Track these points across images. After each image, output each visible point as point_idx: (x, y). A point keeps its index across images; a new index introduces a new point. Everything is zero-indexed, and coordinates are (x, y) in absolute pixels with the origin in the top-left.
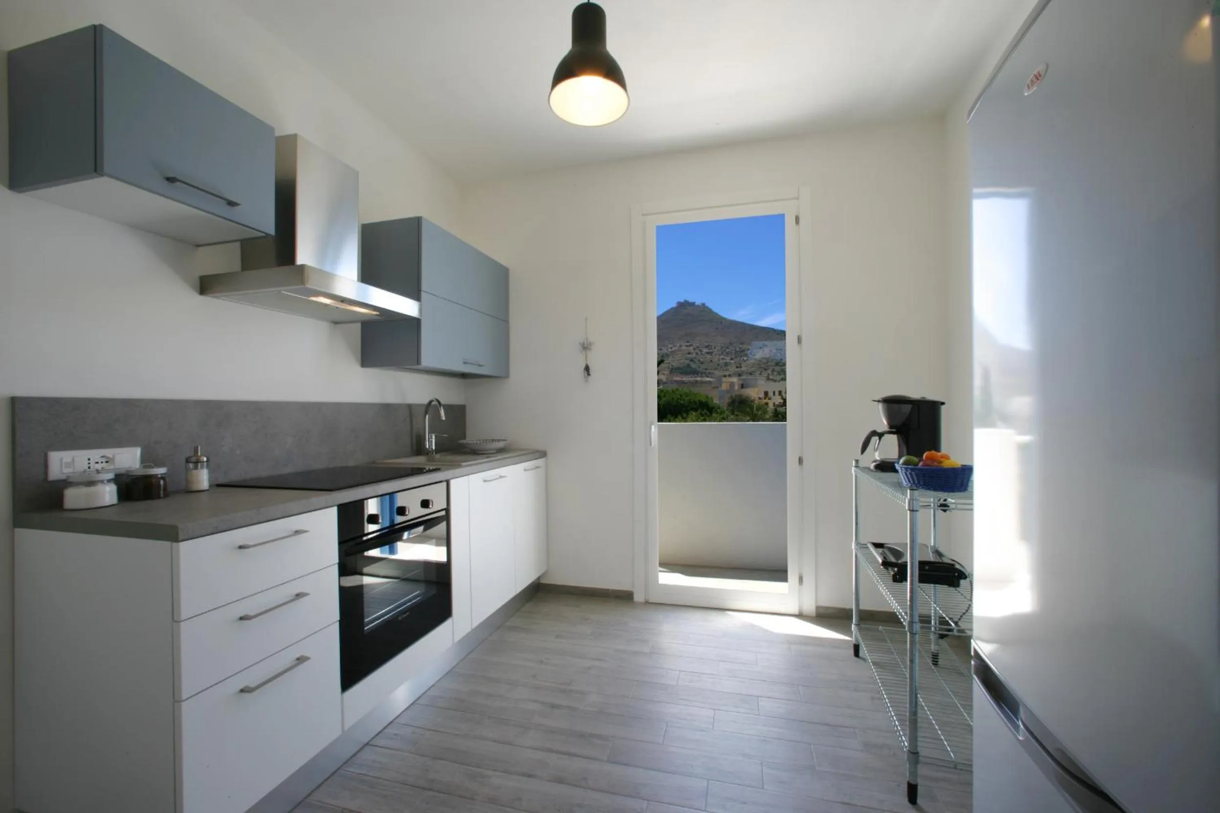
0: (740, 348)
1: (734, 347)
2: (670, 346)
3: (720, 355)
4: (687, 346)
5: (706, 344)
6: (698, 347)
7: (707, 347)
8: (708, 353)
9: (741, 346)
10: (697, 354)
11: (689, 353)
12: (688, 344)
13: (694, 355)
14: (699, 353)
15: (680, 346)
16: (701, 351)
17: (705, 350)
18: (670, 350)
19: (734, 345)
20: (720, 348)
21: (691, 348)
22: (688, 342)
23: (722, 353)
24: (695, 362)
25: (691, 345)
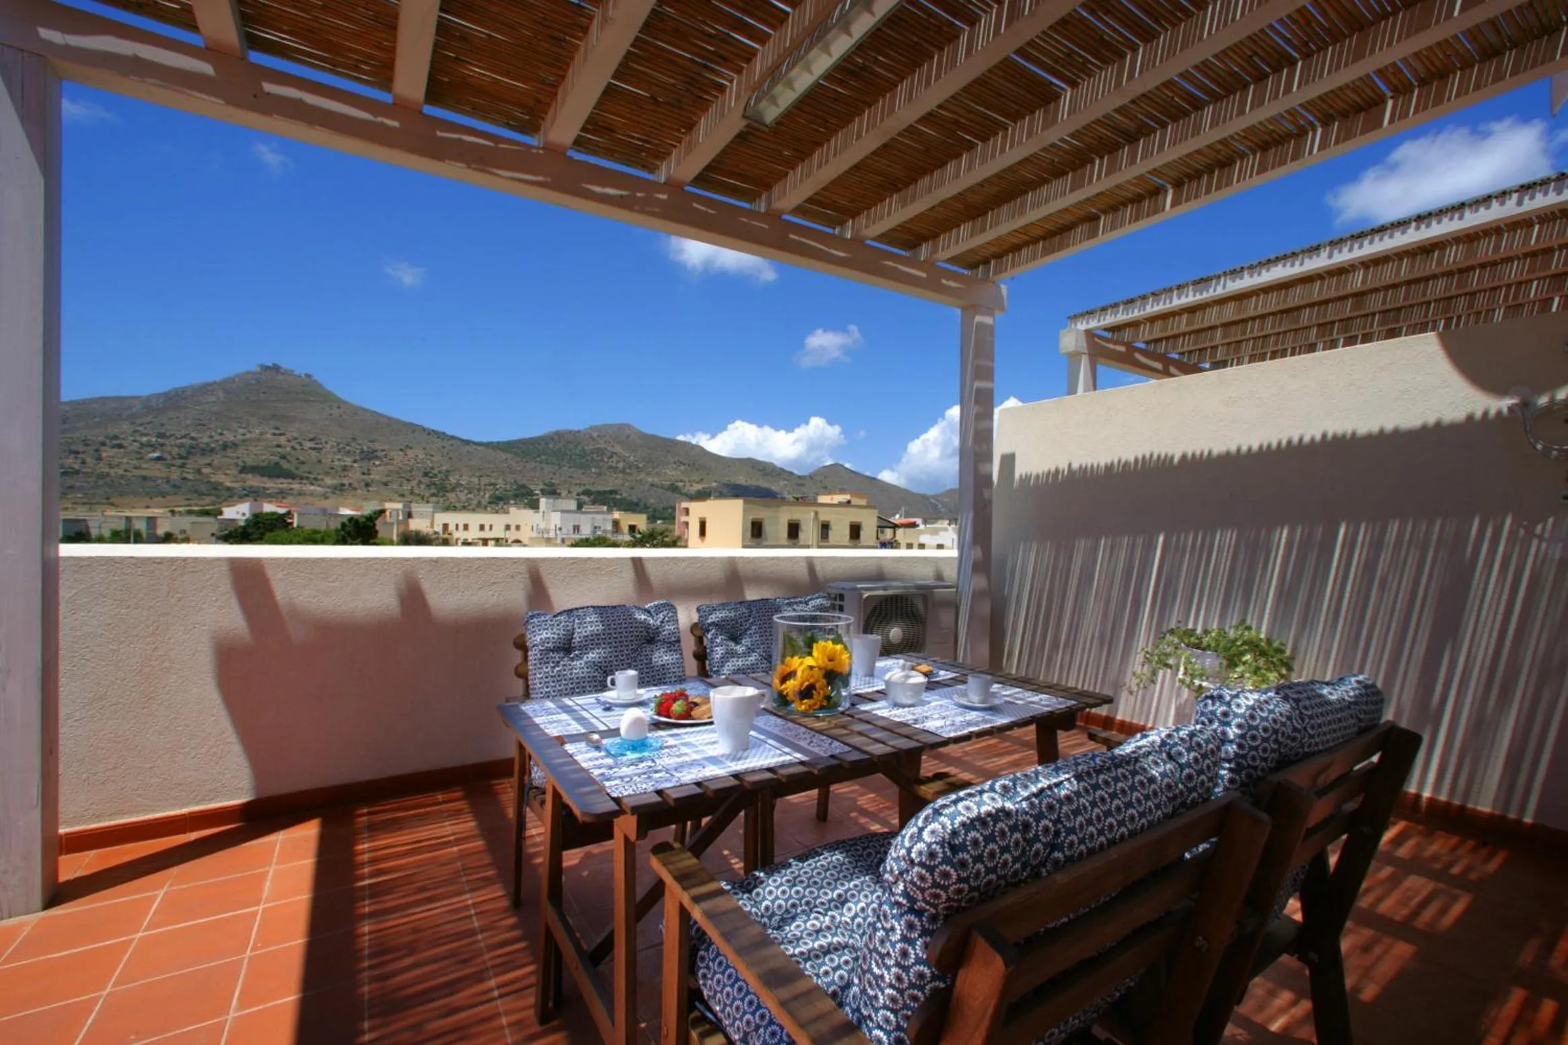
0: (369, 447)
1: (359, 444)
2: (241, 431)
3: (334, 453)
4: (274, 434)
5: (311, 436)
6: (296, 439)
7: (311, 440)
8: (314, 449)
9: (371, 445)
10: (293, 448)
11: (279, 446)
12: (278, 432)
13: (288, 449)
14: (298, 447)
15: (262, 434)
16: (301, 445)
17: (309, 445)
18: (240, 437)
19: (360, 442)
20: (335, 444)
21: (283, 440)
22: (277, 428)
23: (339, 451)
24: (289, 461)
25: (283, 434)
